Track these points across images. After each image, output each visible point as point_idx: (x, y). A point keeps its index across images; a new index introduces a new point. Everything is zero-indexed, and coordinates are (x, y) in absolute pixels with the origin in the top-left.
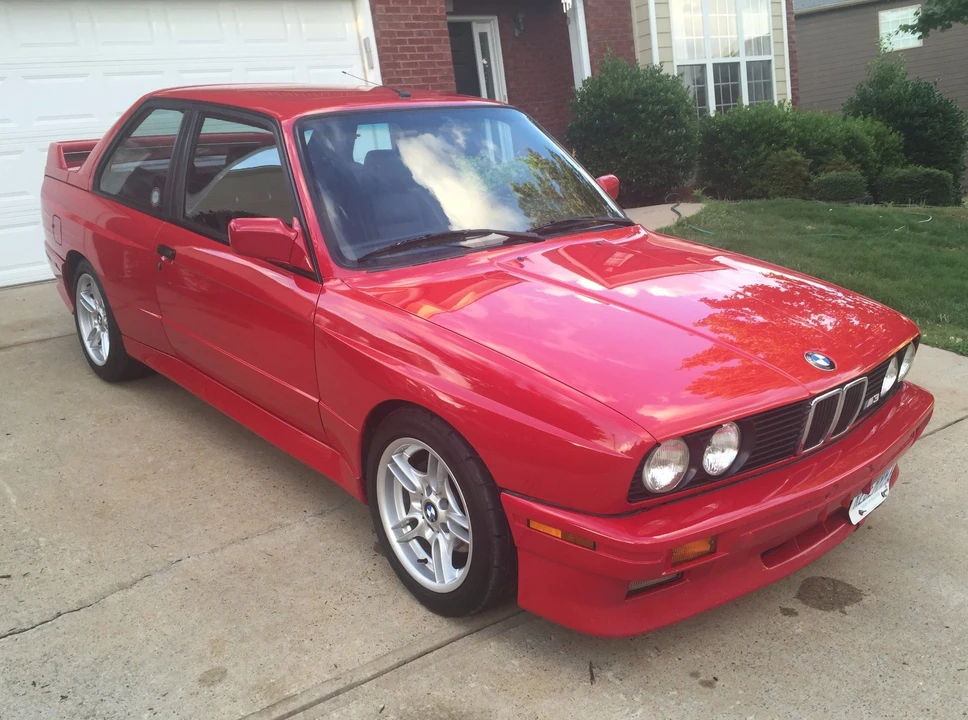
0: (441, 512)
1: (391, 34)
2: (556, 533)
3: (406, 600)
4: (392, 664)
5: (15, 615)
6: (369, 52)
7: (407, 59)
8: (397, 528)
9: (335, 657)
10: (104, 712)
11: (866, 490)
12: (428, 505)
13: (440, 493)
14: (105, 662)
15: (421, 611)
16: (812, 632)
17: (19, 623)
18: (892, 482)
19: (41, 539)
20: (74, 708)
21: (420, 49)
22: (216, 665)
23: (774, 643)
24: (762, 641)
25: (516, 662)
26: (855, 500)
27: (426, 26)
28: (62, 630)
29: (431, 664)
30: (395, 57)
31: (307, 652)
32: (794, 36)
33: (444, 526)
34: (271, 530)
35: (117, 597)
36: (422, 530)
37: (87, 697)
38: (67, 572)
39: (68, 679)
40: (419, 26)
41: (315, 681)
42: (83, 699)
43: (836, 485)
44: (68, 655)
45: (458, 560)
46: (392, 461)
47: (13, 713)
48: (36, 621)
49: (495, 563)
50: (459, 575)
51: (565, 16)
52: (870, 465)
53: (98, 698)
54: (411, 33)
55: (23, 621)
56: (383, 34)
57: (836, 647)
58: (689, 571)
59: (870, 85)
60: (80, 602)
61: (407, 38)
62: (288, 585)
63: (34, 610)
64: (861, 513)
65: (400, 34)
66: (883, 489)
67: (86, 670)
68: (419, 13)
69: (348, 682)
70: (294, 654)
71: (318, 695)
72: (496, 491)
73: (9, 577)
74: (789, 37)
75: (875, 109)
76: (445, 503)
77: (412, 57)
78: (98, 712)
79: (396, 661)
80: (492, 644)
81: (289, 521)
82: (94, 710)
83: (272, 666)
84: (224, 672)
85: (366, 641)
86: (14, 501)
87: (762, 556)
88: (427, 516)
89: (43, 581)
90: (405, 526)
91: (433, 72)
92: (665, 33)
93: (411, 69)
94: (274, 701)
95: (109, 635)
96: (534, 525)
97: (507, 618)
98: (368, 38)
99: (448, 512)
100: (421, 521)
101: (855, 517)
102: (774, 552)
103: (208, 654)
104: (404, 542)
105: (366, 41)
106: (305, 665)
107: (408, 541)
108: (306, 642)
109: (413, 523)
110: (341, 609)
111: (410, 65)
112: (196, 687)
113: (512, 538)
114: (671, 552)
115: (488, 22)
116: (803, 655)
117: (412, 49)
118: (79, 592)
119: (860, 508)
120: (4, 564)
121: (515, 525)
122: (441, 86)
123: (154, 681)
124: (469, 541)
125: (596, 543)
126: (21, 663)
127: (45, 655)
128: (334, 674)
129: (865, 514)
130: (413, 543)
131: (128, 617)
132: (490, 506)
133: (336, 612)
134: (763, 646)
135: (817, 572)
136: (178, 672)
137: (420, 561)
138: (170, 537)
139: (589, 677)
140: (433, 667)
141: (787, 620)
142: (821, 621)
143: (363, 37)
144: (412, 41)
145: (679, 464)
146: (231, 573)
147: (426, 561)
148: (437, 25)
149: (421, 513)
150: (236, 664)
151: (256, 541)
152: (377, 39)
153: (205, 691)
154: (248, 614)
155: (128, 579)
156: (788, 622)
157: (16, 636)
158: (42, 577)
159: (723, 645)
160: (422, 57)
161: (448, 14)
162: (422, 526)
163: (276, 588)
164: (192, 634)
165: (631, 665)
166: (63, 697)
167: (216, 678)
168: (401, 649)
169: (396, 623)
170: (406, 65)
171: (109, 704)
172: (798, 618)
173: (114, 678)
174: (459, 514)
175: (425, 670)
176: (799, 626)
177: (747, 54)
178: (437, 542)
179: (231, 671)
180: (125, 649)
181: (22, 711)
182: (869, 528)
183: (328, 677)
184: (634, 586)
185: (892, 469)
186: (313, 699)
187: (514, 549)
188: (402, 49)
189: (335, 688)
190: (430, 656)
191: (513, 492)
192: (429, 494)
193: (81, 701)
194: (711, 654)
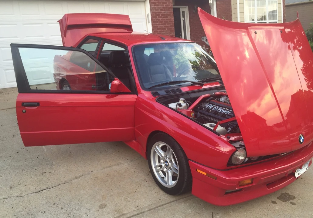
0: (170, 164)
1: (156, 13)
2: (205, 174)
3: (157, 189)
4: (153, 207)
5: (47, 184)
6: (148, 18)
7: (160, 20)
8: (156, 167)
9: (137, 204)
10: (73, 213)
11: (301, 168)
12: (166, 161)
13: (170, 158)
14: (73, 199)
15: (162, 192)
16: (281, 209)
17: (49, 186)
18: (309, 165)
19: (53, 162)
20: (65, 212)
21: (164, 17)
22: (103, 203)
23: (269, 211)
24: (265, 211)
25: (190, 210)
26: (297, 170)
27: (166, 10)
28: (61, 189)
29: (165, 208)
30: (156, 20)
31: (129, 201)
32: (285, 14)
33: (170, 168)
34: (118, 165)
35: (76, 180)
36: (163, 169)
37: (68, 209)
38: (61, 172)
39: (63, 203)
40: (164, 10)
41: (131, 210)
42: (67, 209)
43: (291, 165)
44: (63, 196)
45: (174, 179)
46: (156, 148)
47: (49, 211)
48: (53, 186)
49: (186, 180)
50: (174, 182)
51: (210, 7)
52: (302, 160)
53: (71, 209)
54: (162, 13)
55: (50, 185)
56: (153, 12)
57: (288, 215)
58: (244, 188)
59: (311, 31)
60: (65, 181)
61: (160, 14)
62: (123, 181)
63: (53, 182)
64: (299, 174)
65: (158, 13)
66: (306, 167)
67: (68, 201)
68: (165, 6)
69: (141, 211)
70: (125, 202)
71: (132, 214)
72: (187, 160)
73: (45, 173)
74: (283, 14)
75: (312, 39)
76: (171, 161)
77: (161, 20)
78: (71, 213)
79: (155, 207)
80: (183, 204)
81: (123, 162)
82: (70, 213)
83: (119, 205)
84: (106, 205)
85: (146, 200)
86: (45, 150)
87: (267, 185)
88: (165, 165)
89: (55, 174)
90: (158, 167)
91: (168, 24)
92: (242, 12)
93: (161, 23)
94: (120, 215)
95: (73, 192)
96: (198, 171)
97: (187, 197)
98: (148, 14)
99: (172, 164)
100: (163, 166)
101: (297, 175)
102: (270, 184)
103: (101, 200)
104: (158, 171)
105: (148, 15)
106: (128, 205)
107: (159, 171)
108: (129, 198)
109: (161, 166)
110: (138, 190)
111: (161, 22)
112: (98, 208)
113: (191, 174)
114: (239, 182)
115: (185, 8)
116: (278, 216)
117: (162, 17)
118: (65, 178)
119: (298, 172)
120: (44, 168)
121: (192, 170)
122: (170, 29)
123: (87, 206)
124: (178, 173)
125: (217, 178)
126: (50, 197)
127: (56, 196)
128: (137, 208)
129: (300, 175)
130: (160, 172)
131: (79, 187)
132: (185, 164)
133: (137, 190)
134: (266, 212)
135: (284, 191)
136: (93, 204)
137: (162, 178)
138: (89, 164)
139: (212, 217)
140: (165, 209)
141: (274, 205)
142: (284, 206)
143: (147, 13)
144: (162, 15)
145: (243, 156)
146: (107, 176)
147: (164, 178)
148: (170, 10)
149: (164, 164)
150: (109, 203)
151: (114, 167)
152: (151, 14)
153: (101, 210)
154: (112, 189)
155: (78, 176)
156: (274, 206)
157: (48, 190)
158: (55, 173)
159: (253, 211)
160: (165, 20)
161: (173, 5)
162: (163, 167)
163: (120, 182)
164: (96, 193)
165: (225, 214)
166: (62, 208)
167: (104, 207)
168: (156, 203)
169: (154, 195)
170: (159, 22)
171: (74, 211)
172: (277, 204)
173: (75, 204)
174: (175, 165)
175: (163, 210)
176: (277, 207)
177: (269, 20)
178: (168, 173)
179: (108, 205)
180: (78, 196)
181: (51, 211)
182: (302, 178)
183: (135, 209)
184: (227, 191)
185: (309, 161)
186: (131, 215)
187: (192, 177)
188: (159, 17)
189: (137, 213)
190: (164, 206)
191: (192, 160)
192: (166, 158)
193: (66, 210)
194: (249, 213)
